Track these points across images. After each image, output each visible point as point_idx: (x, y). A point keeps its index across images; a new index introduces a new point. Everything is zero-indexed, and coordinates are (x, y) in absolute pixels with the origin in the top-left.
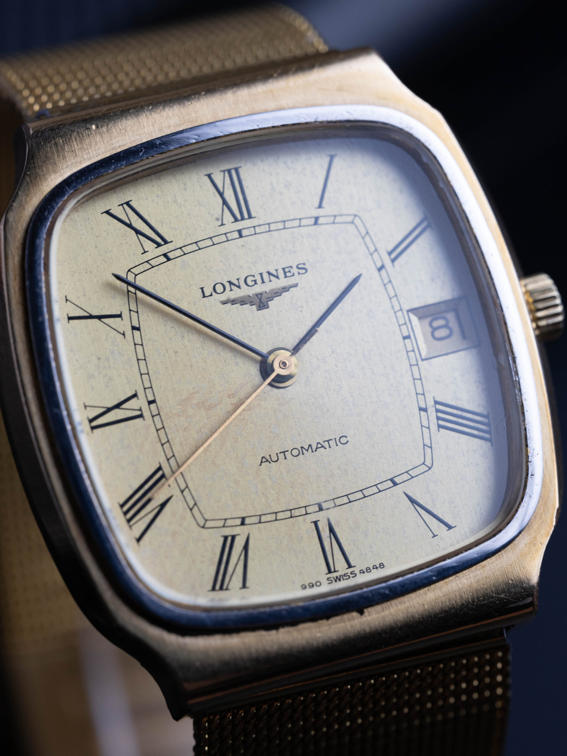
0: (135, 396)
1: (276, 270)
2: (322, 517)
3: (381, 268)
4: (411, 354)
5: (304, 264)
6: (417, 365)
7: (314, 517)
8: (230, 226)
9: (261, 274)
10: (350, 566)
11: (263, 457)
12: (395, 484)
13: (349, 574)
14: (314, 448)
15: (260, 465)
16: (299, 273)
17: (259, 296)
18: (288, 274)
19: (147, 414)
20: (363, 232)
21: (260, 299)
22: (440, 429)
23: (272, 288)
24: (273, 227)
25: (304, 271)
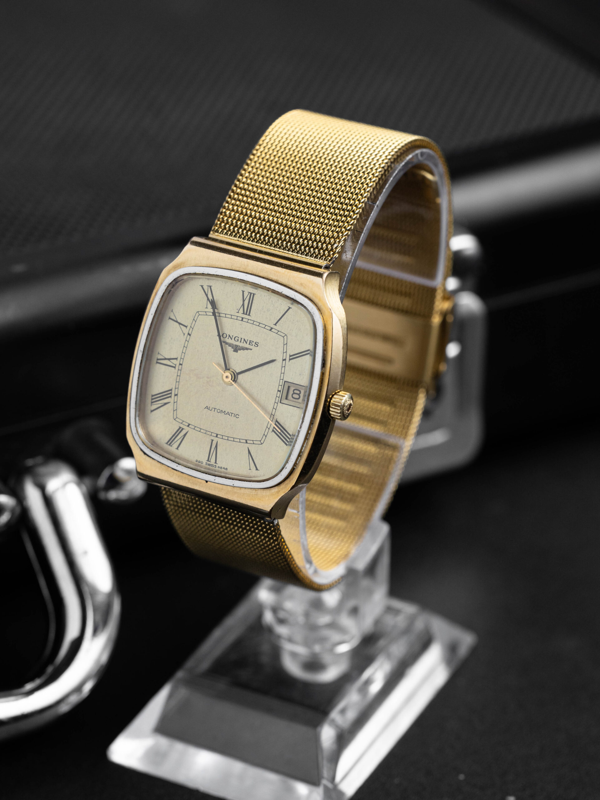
0: (176, 359)
1: (247, 340)
2: (215, 439)
3: (284, 360)
4: (277, 398)
5: (258, 343)
6: (277, 403)
7: (213, 438)
8: (240, 315)
9: (241, 338)
10: (216, 463)
11: (207, 406)
12: (247, 443)
13: (214, 466)
14: (226, 413)
15: (205, 408)
16: (255, 346)
17: (236, 346)
18: (251, 344)
19: (177, 368)
20: (285, 343)
21: (236, 348)
22: (273, 432)
23: (242, 346)
24: (255, 323)
25: (257, 346)
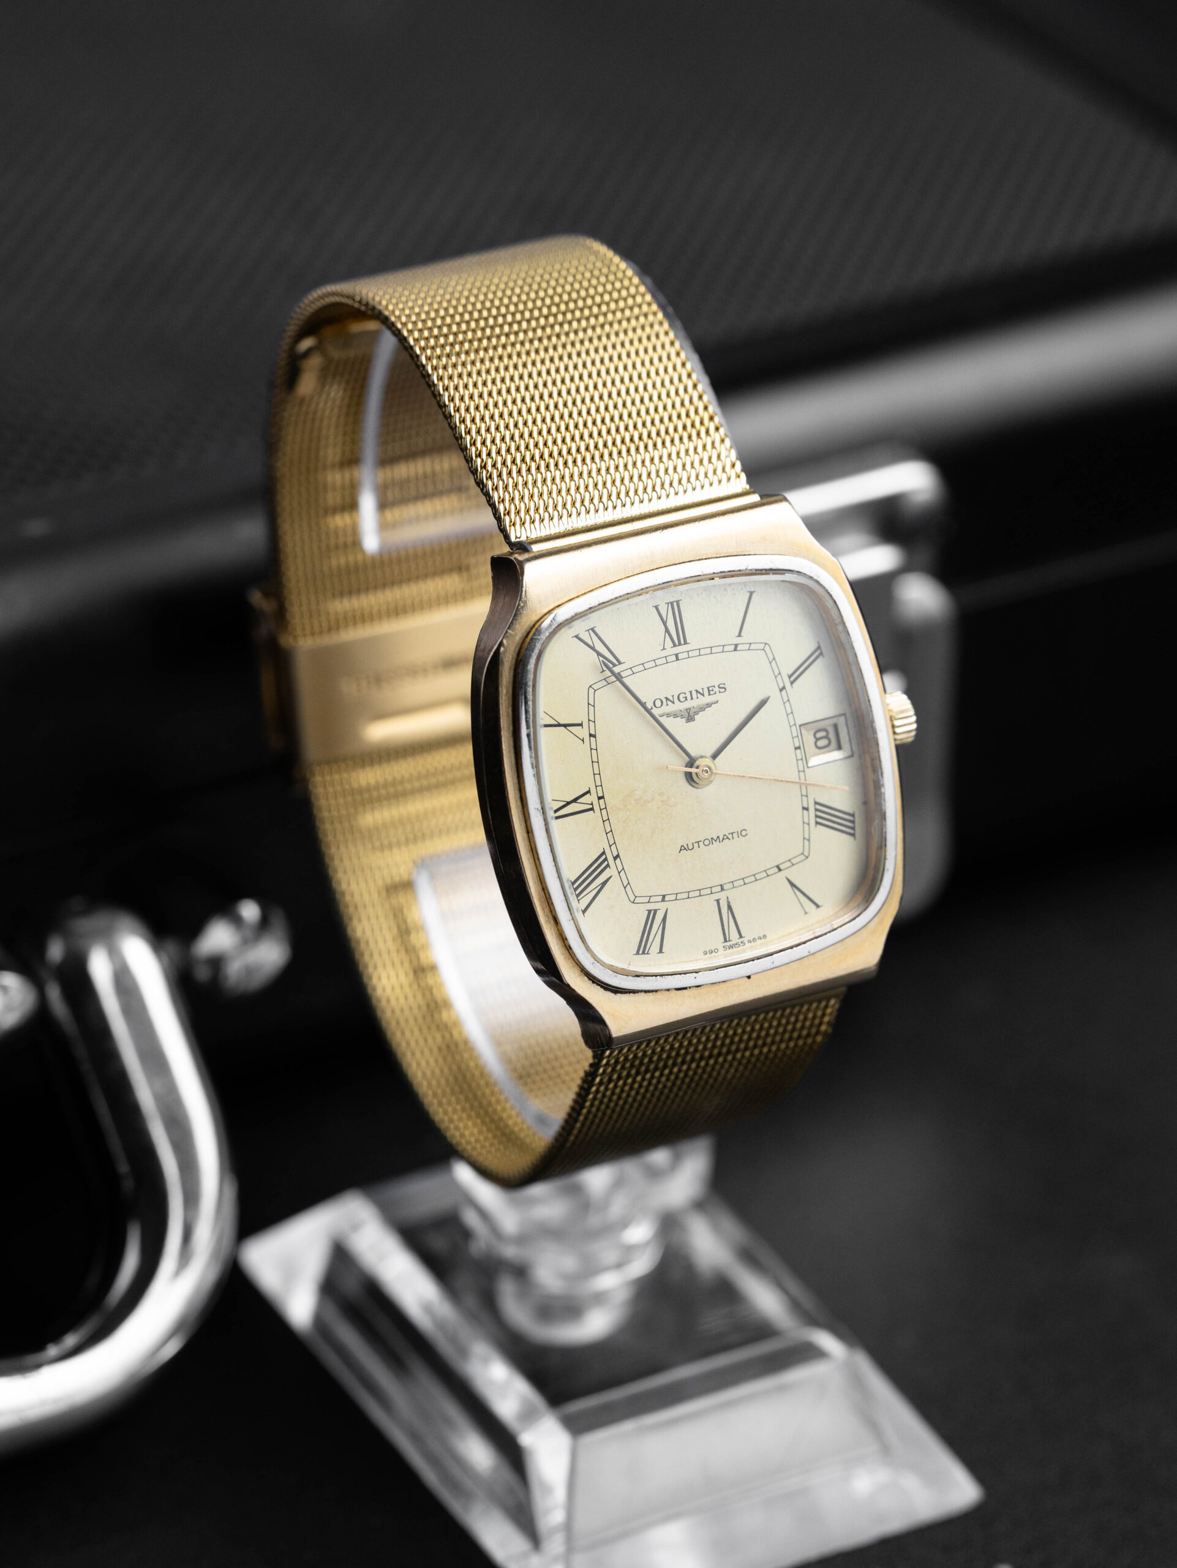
0: (589, 792)
1: (703, 689)
2: (722, 896)
3: (782, 689)
4: (800, 762)
5: (724, 684)
6: (804, 771)
7: (716, 896)
8: (671, 650)
9: (691, 692)
10: (741, 937)
11: (682, 846)
12: (780, 870)
13: (740, 943)
14: (721, 839)
15: (680, 852)
16: (720, 692)
17: (688, 711)
18: (711, 693)
19: (596, 808)
20: (771, 658)
21: (689, 713)
22: (818, 825)
23: (698, 704)
24: (702, 652)
25: (723, 690)
